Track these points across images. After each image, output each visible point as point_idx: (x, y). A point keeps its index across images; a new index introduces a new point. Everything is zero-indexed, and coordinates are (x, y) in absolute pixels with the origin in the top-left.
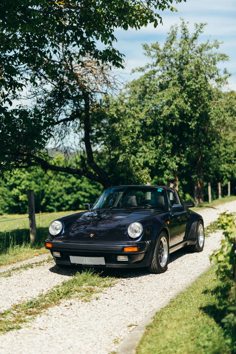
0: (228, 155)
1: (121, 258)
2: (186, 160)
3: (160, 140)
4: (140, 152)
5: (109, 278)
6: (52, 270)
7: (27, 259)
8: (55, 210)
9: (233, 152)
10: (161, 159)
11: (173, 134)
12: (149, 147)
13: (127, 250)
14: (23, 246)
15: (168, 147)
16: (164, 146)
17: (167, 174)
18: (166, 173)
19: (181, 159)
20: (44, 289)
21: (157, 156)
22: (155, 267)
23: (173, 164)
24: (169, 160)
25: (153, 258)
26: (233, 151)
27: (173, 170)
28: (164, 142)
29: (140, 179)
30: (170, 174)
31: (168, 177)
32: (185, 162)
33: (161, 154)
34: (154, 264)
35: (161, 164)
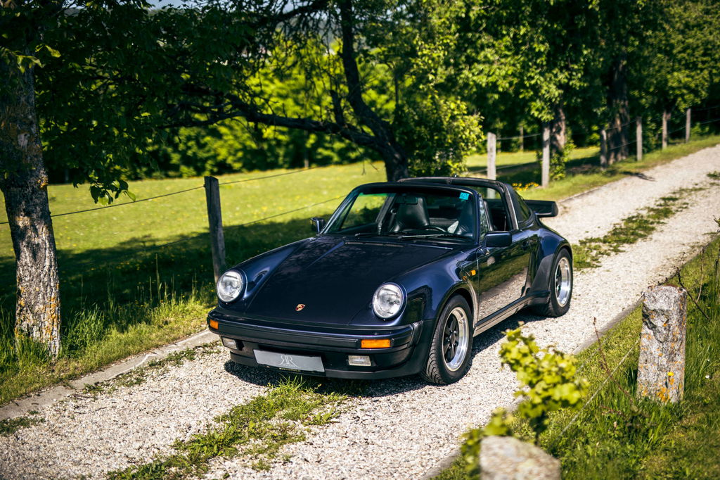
0: (689, 51)
1: (356, 361)
2: (582, 76)
3: (525, 35)
4: (479, 62)
5: (335, 397)
6: (230, 367)
7: (190, 334)
8: (336, 159)
9: (700, 45)
10: (525, 78)
11: (552, 21)
12: (500, 52)
13: (368, 344)
14: (193, 300)
15: (539, 50)
16: (531, 49)
17: (537, 110)
18: (534, 106)
19: (571, 75)
20: (193, 423)
21: (516, 71)
22: (433, 374)
23: (549, 88)
24: (542, 79)
25: (429, 357)
26: (699, 42)
27: (550, 100)
28: (532, 40)
29: (461, 137)
30: (543, 109)
31: (540, 116)
32: (580, 80)
33: (525, 67)
34: (431, 367)
35: (524, 87)
